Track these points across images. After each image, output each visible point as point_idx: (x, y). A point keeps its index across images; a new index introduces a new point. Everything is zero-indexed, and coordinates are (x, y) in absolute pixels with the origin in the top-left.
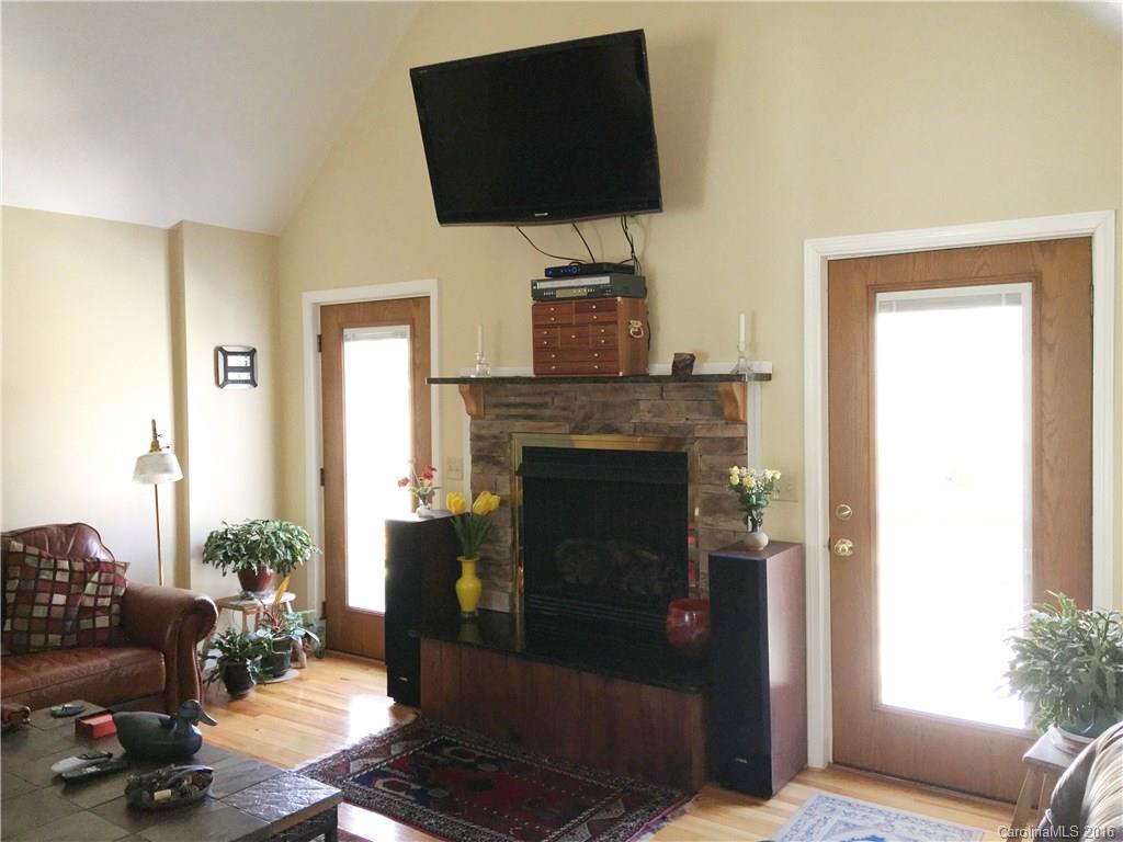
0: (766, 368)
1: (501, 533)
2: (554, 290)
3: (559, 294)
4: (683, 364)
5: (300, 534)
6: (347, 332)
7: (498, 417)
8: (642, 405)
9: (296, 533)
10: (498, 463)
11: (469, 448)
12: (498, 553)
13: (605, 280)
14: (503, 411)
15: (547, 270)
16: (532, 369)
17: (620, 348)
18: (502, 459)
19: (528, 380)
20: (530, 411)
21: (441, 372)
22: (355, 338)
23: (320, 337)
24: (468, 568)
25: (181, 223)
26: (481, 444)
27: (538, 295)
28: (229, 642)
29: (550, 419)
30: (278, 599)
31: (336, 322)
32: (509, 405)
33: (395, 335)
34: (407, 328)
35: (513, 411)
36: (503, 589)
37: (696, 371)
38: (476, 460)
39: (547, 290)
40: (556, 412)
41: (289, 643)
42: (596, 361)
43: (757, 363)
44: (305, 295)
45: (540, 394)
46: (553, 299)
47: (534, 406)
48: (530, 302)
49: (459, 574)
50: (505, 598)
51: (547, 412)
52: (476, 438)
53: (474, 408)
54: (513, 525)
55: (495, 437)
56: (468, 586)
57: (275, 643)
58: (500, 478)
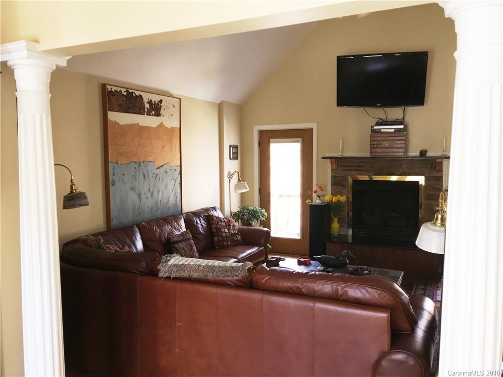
2: (380, 129)
3: (382, 131)
4: (423, 153)
6: (271, 140)
7: (343, 170)
8: (404, 166)
10: (343, 185)
11: (330, 181)
12: (344, 215)
13: (401, 127)
14: (346, 168)
15: (378, 123)
18: (345, 184)
20: (357, 168)
22: (275, 142)
23: (259, 141)
24: (335, 220)
25: (223, 101)
26: (336, 179)
27: (372, 131)
29: (365, 171)
31: (266, 138)
32: (348, 166)
33: (294, 142)
34: (300, 139)
35: (349, 168)
36: (344, 227)
37: (427, 155)
38: (333, 184)
39: (377, 129)
40: (367, 168)
44: (255, 127)
45: (361, 162)
46: (380, 132)
47: (359, 166)
48: (369, 133)
50: (346, 230)
51: (363, 168)
52: (333, 177)
53: (335, 167)
55: (341, 177)
56: (335, 225)
58: (344, 191)
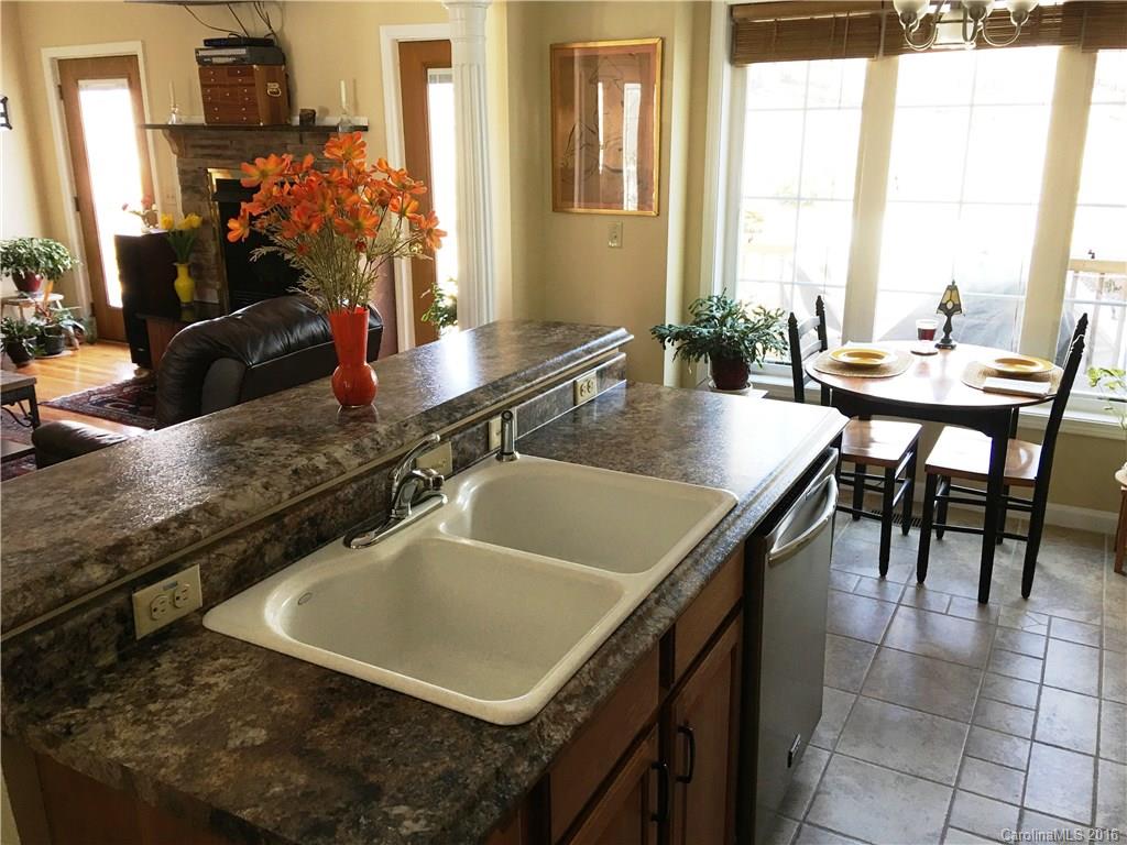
0: (363, 122)
1: (207, 246)
2: (211, 57)
3: (215, 61)
4: (308, 118)
5: (57, 247)
6: (80, 83)
7: (196, 156)
9: (54, 247)
10: (198, 192)
11: (178, 181)
12: (206, 260)
13: (243, 51)
14: (200, 151)
15: (205, 41)
16: (203, 118)
17: (259, 103)
18: (201, 188)
19: (202, 127)
20: (219, 152)
21: (152, 119)
22: (87, 87)
23: (60, 86)
24: (182, 271)
26: (186, 177)
27: (200, 60)
28: (7, 326)
29: (230, 158)
30: (46, 298)
31: (73, 73)
32: (203, 147)
33: (117, 87)
34: (125, 81)
36: (214, 287)
37: (317, 123)
38: (184, 189)
39: (206, 57)
40: (234, 152)
41: (59, 330)
42: (244, 115)
43: (357, 118)
44: (43, 50)
45: (221, 138)
46: (211, 63)
47: (219, 147)
48: (196, 67)
49: (176, 276)
50: (215, 293)
51: (229, 153)
52: (182, 173)
53: (177, 149)
54: (215, 239)
55: (195, 171)
56: (183, 284)
57: (47, 329)
58: (202, 204)
